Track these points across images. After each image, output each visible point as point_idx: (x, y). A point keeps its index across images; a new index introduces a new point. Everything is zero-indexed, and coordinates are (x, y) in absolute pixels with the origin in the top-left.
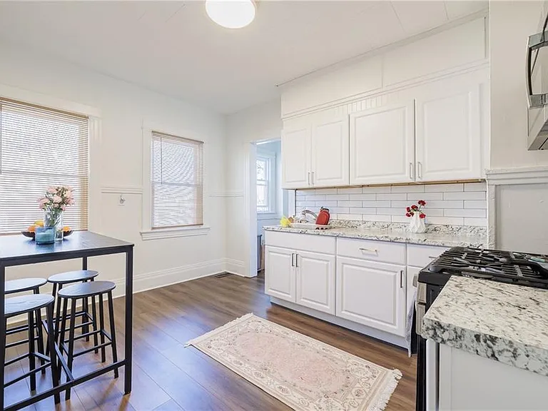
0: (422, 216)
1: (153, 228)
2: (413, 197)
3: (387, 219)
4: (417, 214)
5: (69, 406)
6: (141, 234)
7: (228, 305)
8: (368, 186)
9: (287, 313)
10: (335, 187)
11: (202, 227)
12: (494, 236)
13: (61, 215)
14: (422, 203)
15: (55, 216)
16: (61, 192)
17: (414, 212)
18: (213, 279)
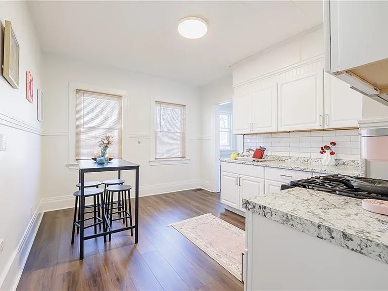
0: (332, 153)
1: (156, 159)
2: (326, 140)
3: (307, 156)
4: (328, 152)
5: (110, 244)
6: (149, 162)
7: (197, 207)
8: (293, 131)
9: (234, 216)
10: (270, 133)
11: (185, 159)
12: (364, 168)
13: (108, 150)
14: (334, 144)
15: (105, 150)
16: (107, 138)
17: (326, 151)
18: (191, 192)
